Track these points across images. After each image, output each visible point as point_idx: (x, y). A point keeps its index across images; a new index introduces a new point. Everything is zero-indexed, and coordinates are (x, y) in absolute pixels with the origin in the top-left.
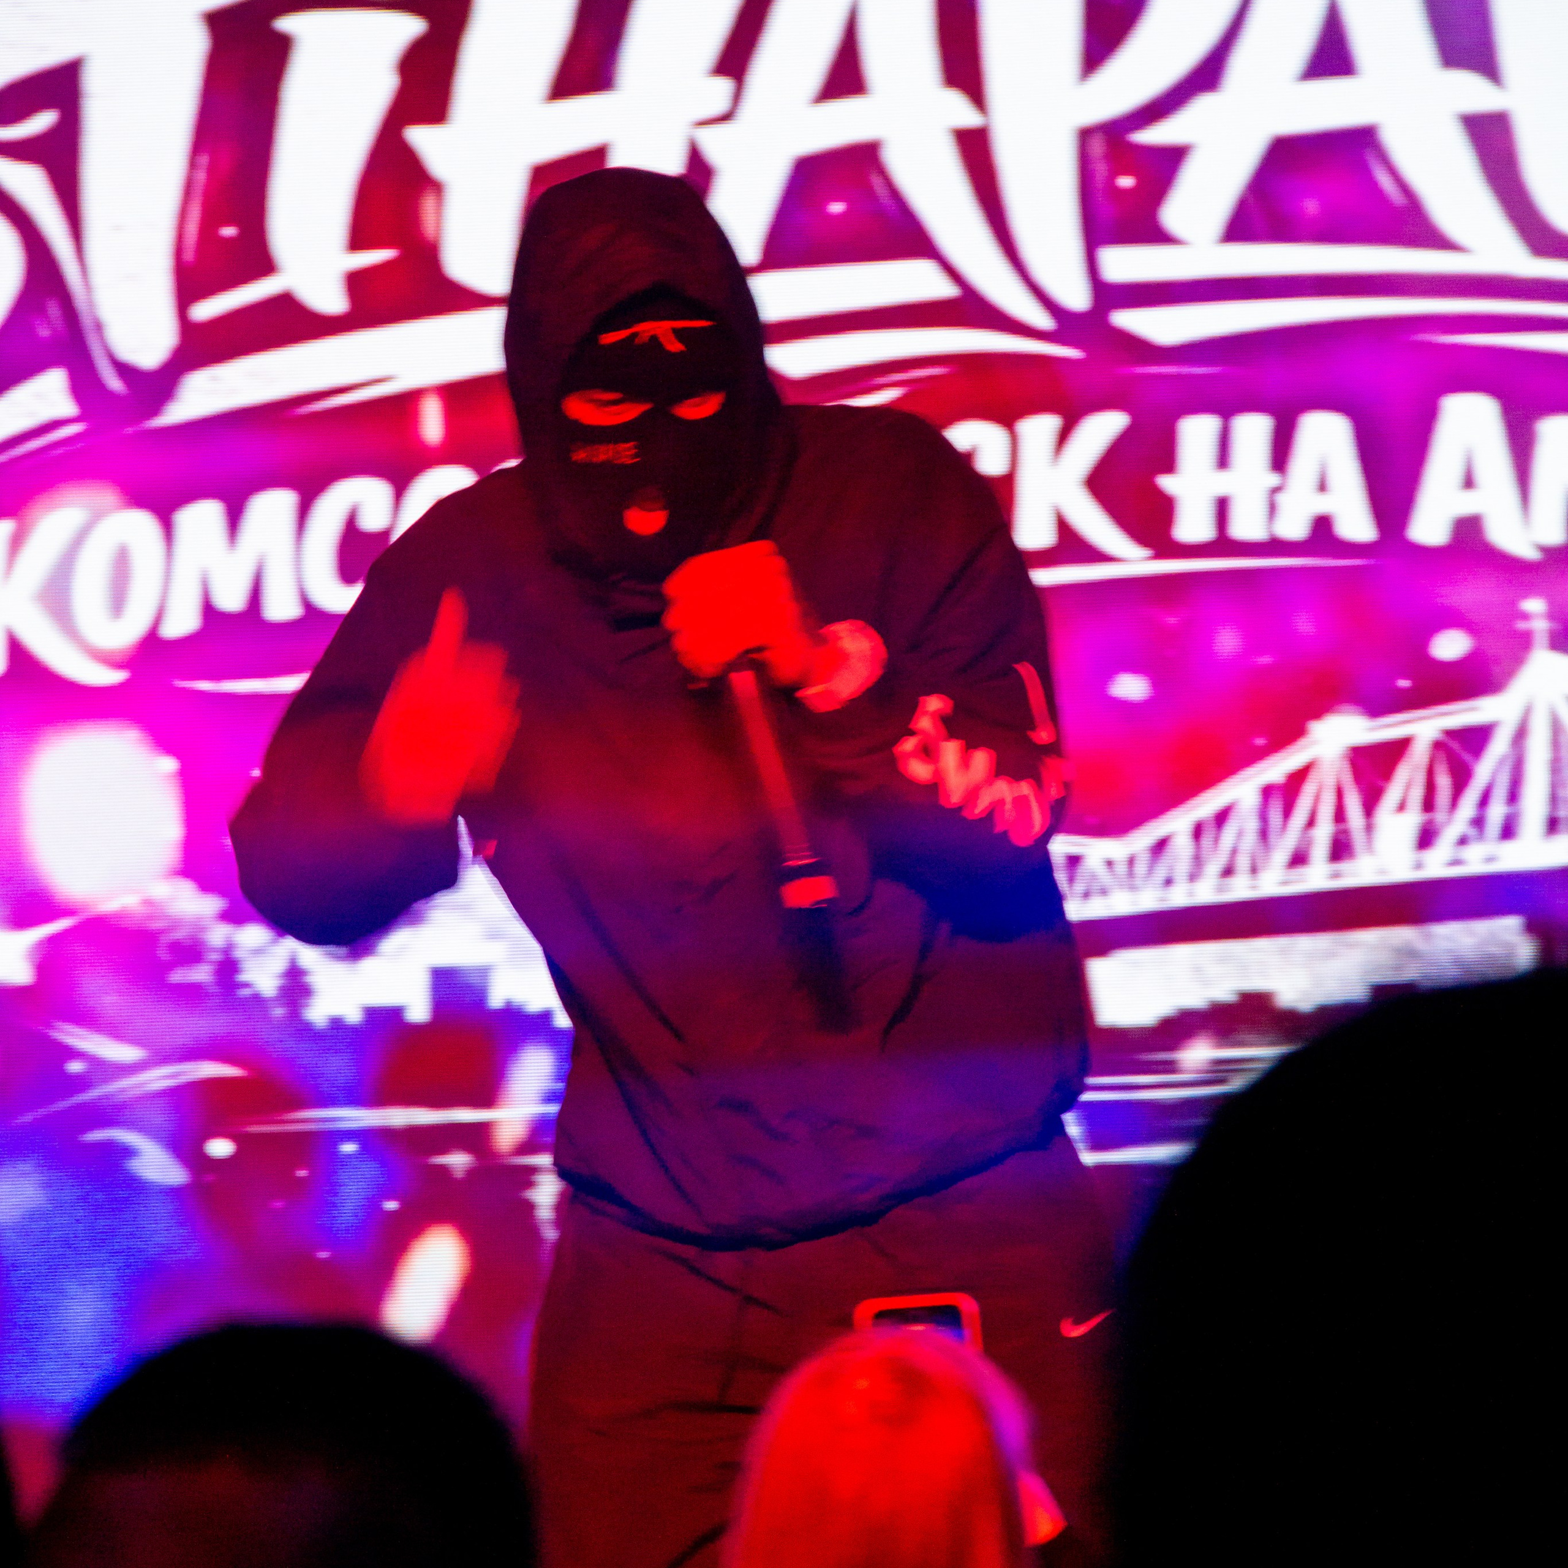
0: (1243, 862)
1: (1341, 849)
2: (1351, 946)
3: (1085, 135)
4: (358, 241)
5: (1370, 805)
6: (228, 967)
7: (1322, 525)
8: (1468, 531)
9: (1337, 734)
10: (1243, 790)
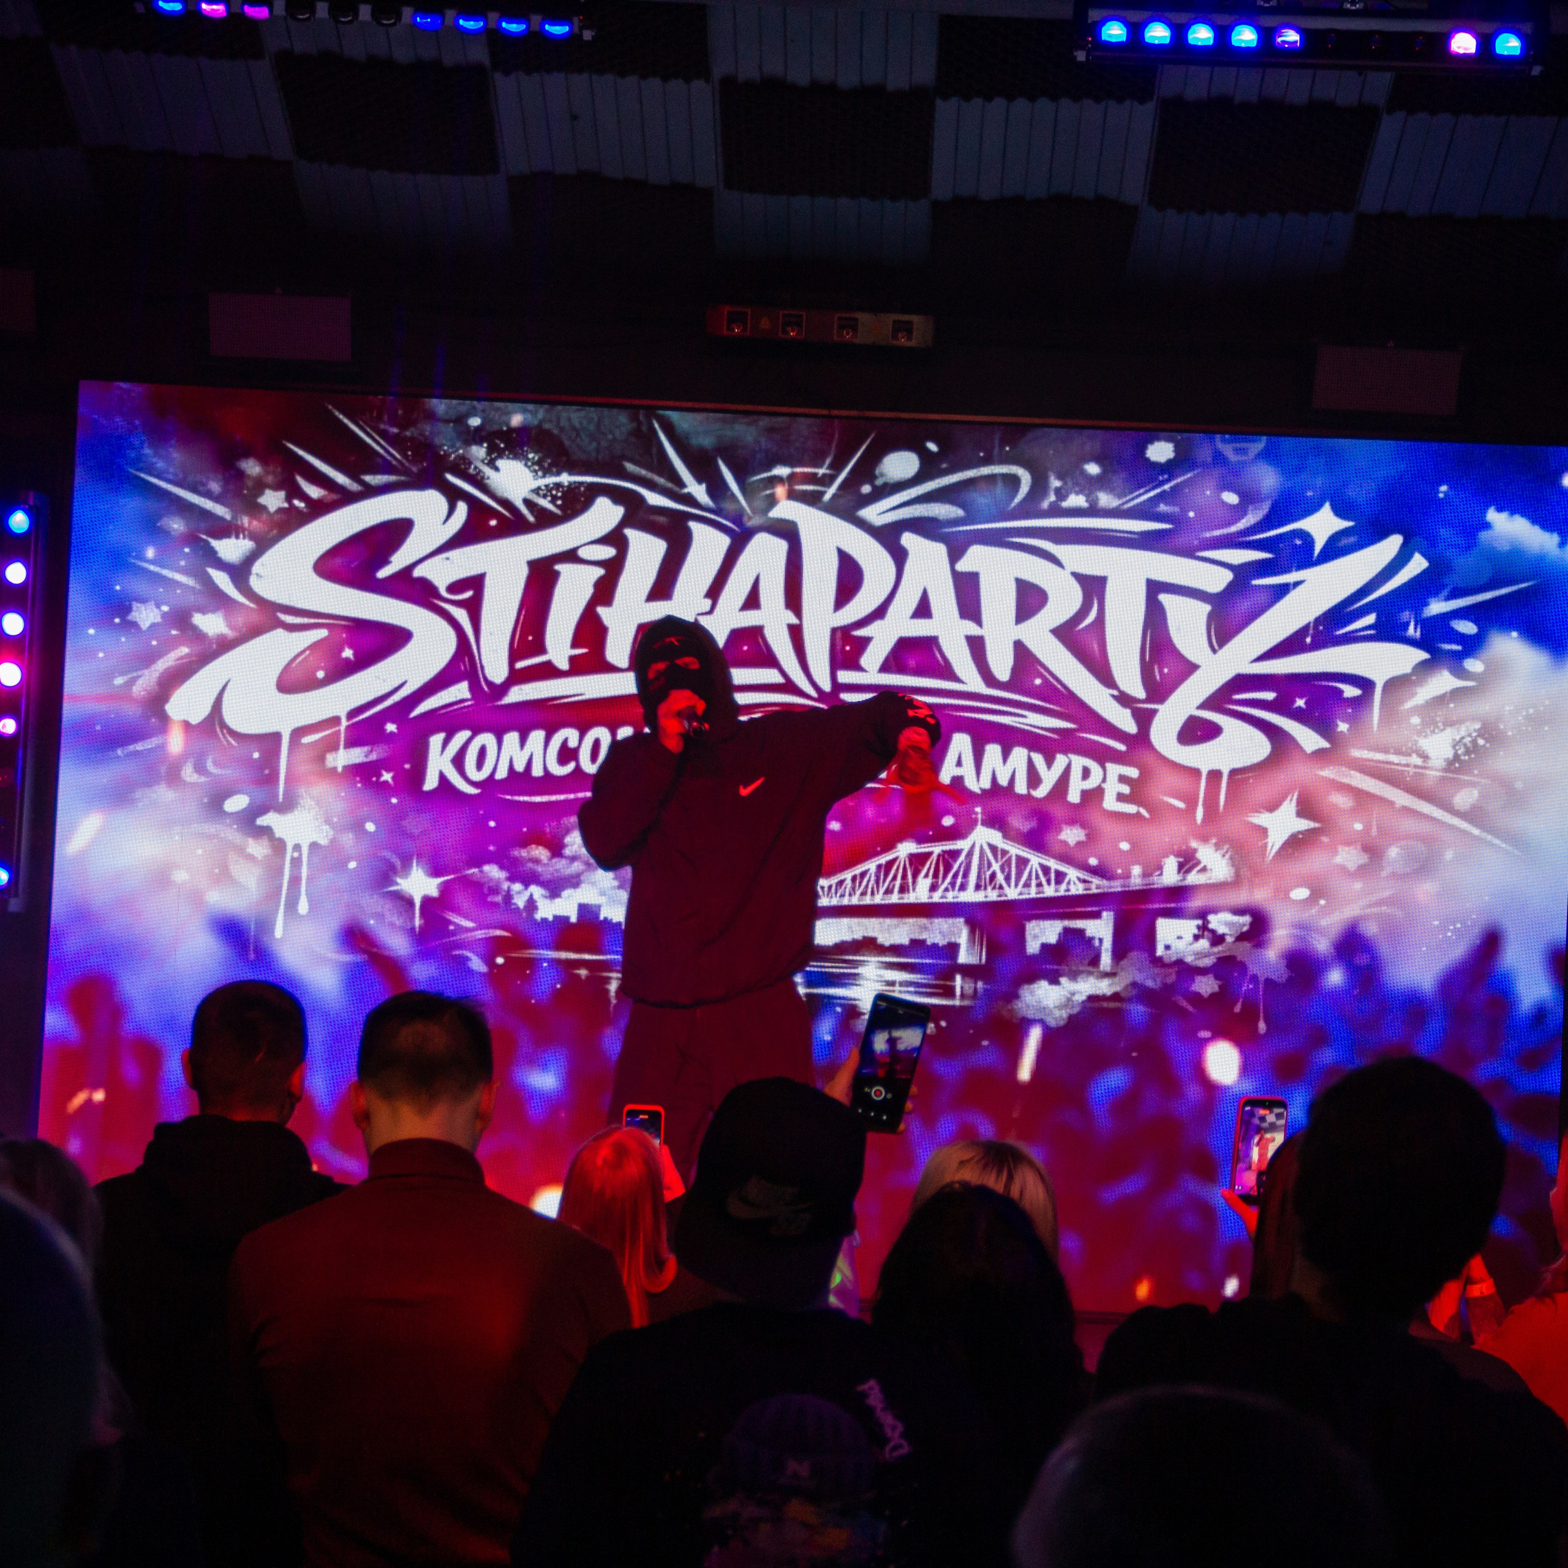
0: (869, 890)
1: (903, 889)
2: (905, 923)
3: (834, 630)
4: (575, 644)
5: (915, 876)
6: (508, 897)
8: (958, 781)
9: (906, 849)
10: (871, 866)
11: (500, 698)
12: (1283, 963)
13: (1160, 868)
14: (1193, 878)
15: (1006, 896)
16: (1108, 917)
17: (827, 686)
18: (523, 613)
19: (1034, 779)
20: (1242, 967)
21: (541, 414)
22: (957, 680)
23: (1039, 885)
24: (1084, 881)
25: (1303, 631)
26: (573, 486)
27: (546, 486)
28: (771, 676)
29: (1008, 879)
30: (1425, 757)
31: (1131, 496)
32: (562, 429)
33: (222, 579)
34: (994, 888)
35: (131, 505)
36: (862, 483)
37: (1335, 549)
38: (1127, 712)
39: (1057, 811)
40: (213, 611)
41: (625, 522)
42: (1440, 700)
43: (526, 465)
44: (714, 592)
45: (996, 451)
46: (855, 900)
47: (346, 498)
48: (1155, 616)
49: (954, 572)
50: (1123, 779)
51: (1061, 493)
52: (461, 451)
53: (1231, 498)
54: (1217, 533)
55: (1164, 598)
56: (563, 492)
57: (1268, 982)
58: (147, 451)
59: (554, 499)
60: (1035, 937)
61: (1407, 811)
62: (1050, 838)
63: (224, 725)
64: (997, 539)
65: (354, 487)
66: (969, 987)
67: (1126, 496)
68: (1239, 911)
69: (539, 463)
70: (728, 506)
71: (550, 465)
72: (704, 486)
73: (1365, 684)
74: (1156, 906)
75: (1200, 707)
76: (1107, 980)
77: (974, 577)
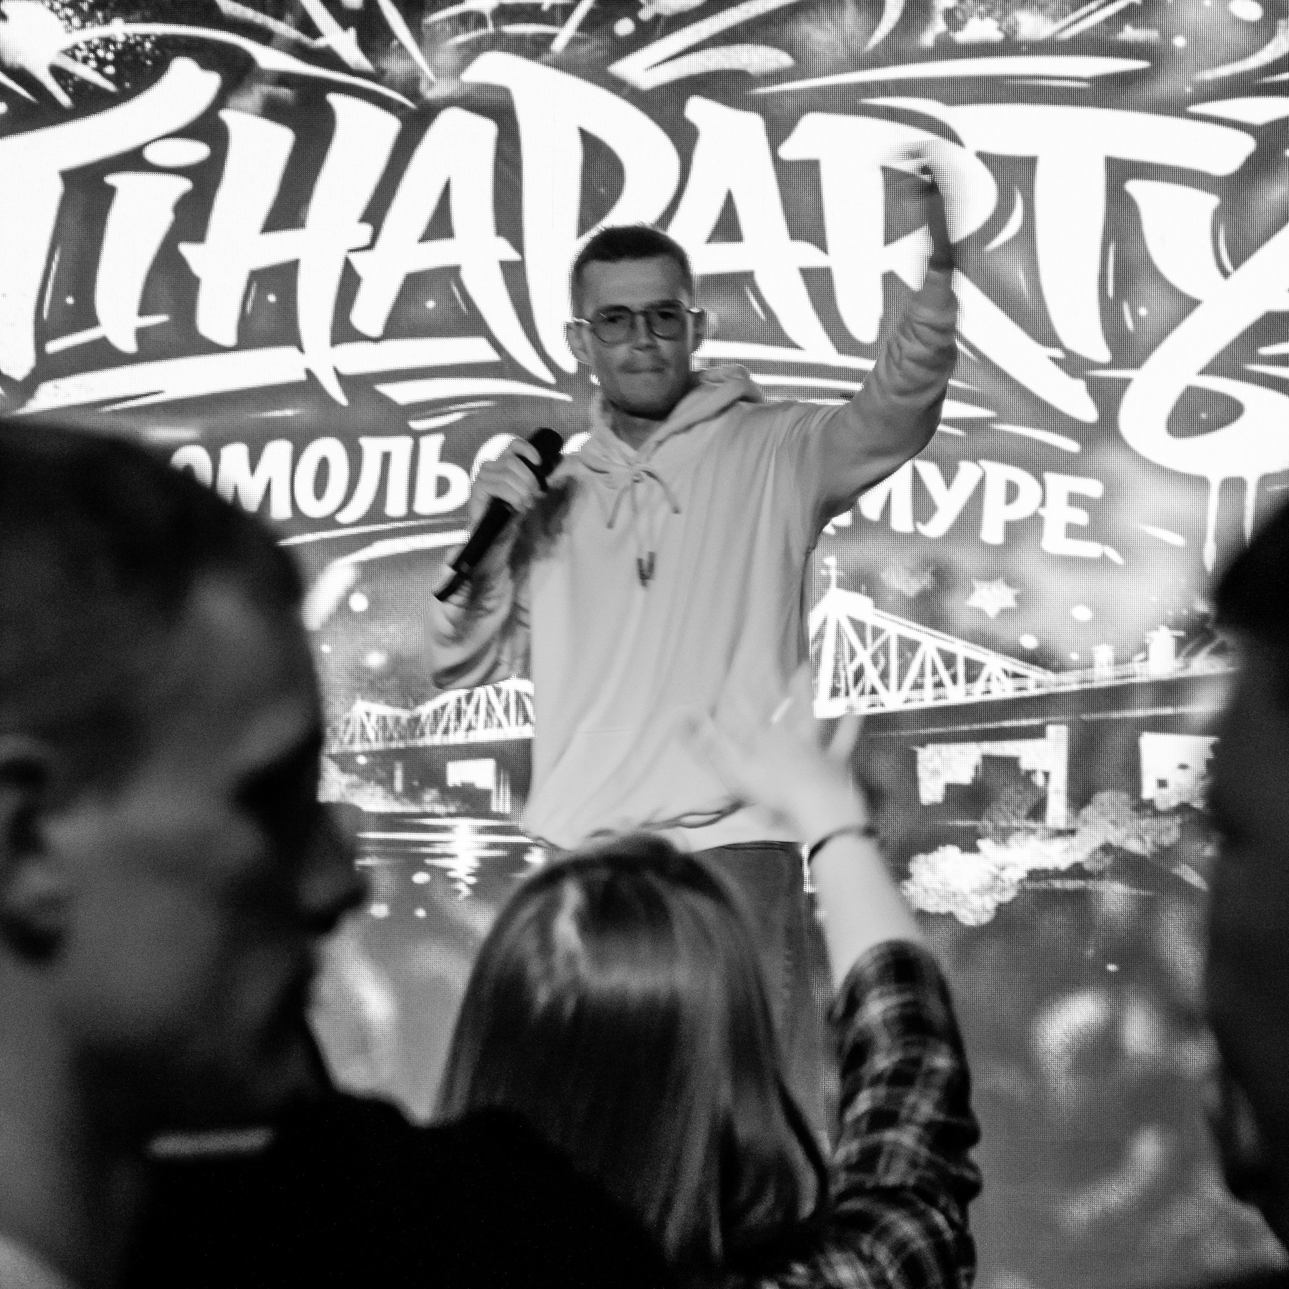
4: (144, 311)
11: (22, 404)
13: (1144, 648)
14: (1202, 664)
15: (882, 705)
16: (1058, 735)
18: (57, 257)
19: (923, 506)
22: (789, 344)
23: (939, 685)
24: (1016, 676)
26: (132, 41)
27: (88, 43)
29: (884, 676)
31: (1072, 17)
34: (862, 693)
36: (617, 17)
38: (1080, 385)
39: (965, 559)
41: (221, 100)
43: (51, 8)
44: (376, 212)
48: (1121, 221)
49: (776, 159)
50: (1075, 500)
51: (955, 17)
53: (1246, 10)
54: (1226, 71)
55: (1135, 187)
56: (117, 53)
59: (102, 63)
60: (935, 773)
62: (954, 605)
64: (848, 101)
67: (1064, 16)
69: (73, 4)
70: (395, 66)
71: (92, 7)
72: (352, 33)
74: (1139, 713)
75: (1204, 372)
76: (1060, 844)
77: (811, 168)
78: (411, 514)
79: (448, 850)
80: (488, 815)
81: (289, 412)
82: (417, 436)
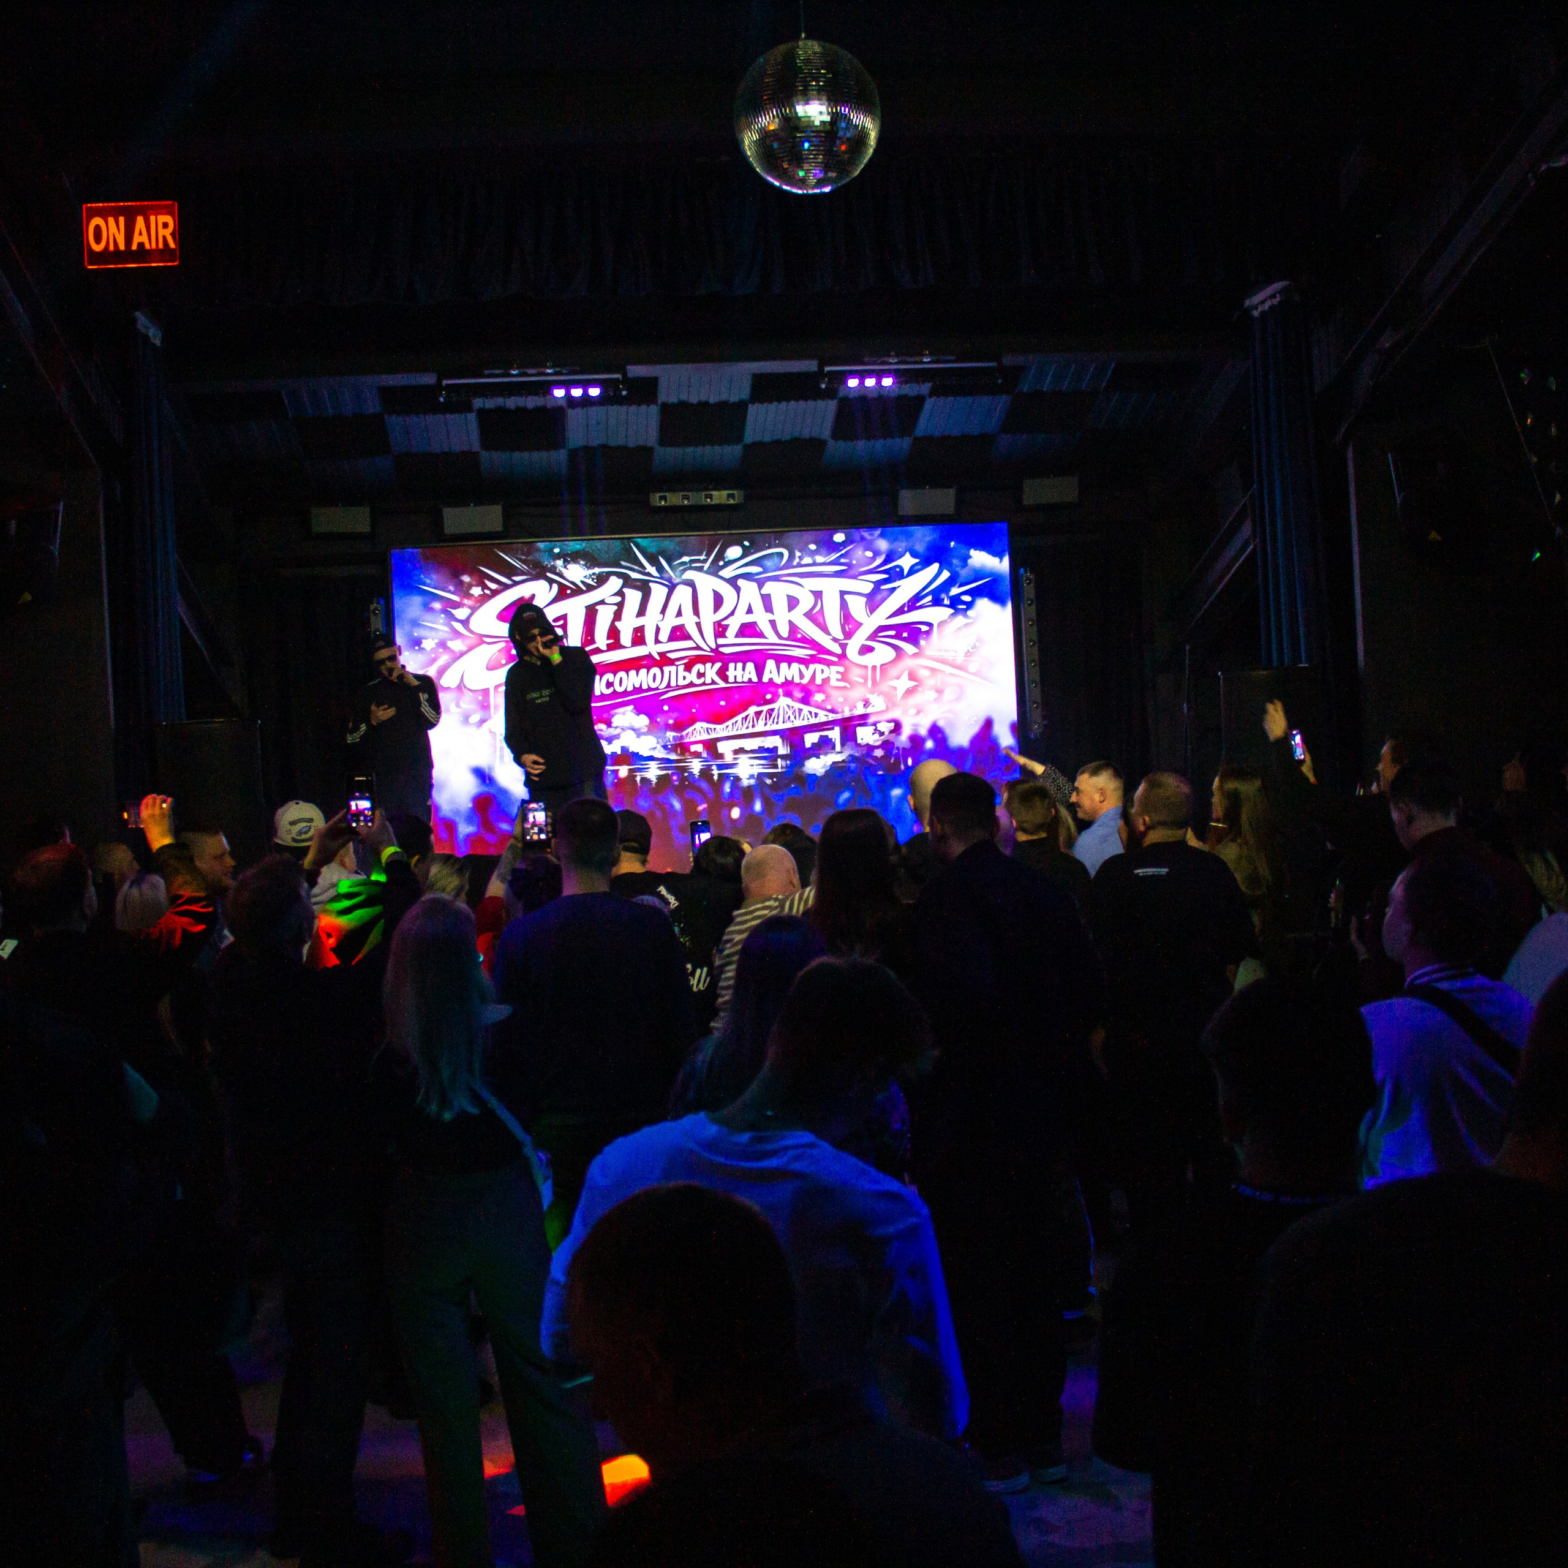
0: (739, 729)
1: (753, 726)
2: (755, 740)
3: (714, 623)
4: (608, 638)
5: (757, 720)
7: (750, 679)
8: (771, 680)
9: (753, 710)
10: (739, 718)
12: (908, 740)
13: (856, 707)
14: (869, 710)
15: (795, 725)
16: (837, 729)
17: (714, 647)
18: (585, 626)
19: (802, 676)
20: (893, 744)
21: (584, 544)
22: (765, 637)
23: (808, 719)
24: (826, 716)
25: (903, 606)
26: (600, 573)
27: (589, 574)
28: (690, 644)
29: (795, 718)
30: (956, 652)
31: (829, 557)
32: (593, 551)
33: (458, 626)
35: (417, 600)
36: (719, 561)
37: (912, 571)
38: (837, 645)
39: (812, 688)
40: (457, 639)
41: (623, 586)
42: (959, 629)
43: (580, 566)
44: (663, 612)
45: (773, 543)
46: (735, 733)
47: (506, 587)
48: (844, 605)
49: (761, 594)
50: (838, 672)
51: (801, 558)
52: (552, 563)
53: (869, 554)
54: (865, 569)
55: (846, 597)
56: (596, 576)
57: (904, 749)
58: (422, 576)
59: (593, 579)
60: (809, 740)
61: (952, 674)
62: (811, 699)
63: (465, 687)
64: (776, 579)
65: (508, 582)
66: (784, 764)
67: (827, 557)
68: (889, 721)
69: (585, 565)
70: (665, 575)
71: (590, 566)
72: (654, 568)
73: (930, 625)
74: (856, 723)
75: (866, 640)
76: (839, 755)
77: (769, 595)
78: (677, 686)
79: (693, 767)
80: (702, 758)
81: (645, 662)
82: (677, 666)
